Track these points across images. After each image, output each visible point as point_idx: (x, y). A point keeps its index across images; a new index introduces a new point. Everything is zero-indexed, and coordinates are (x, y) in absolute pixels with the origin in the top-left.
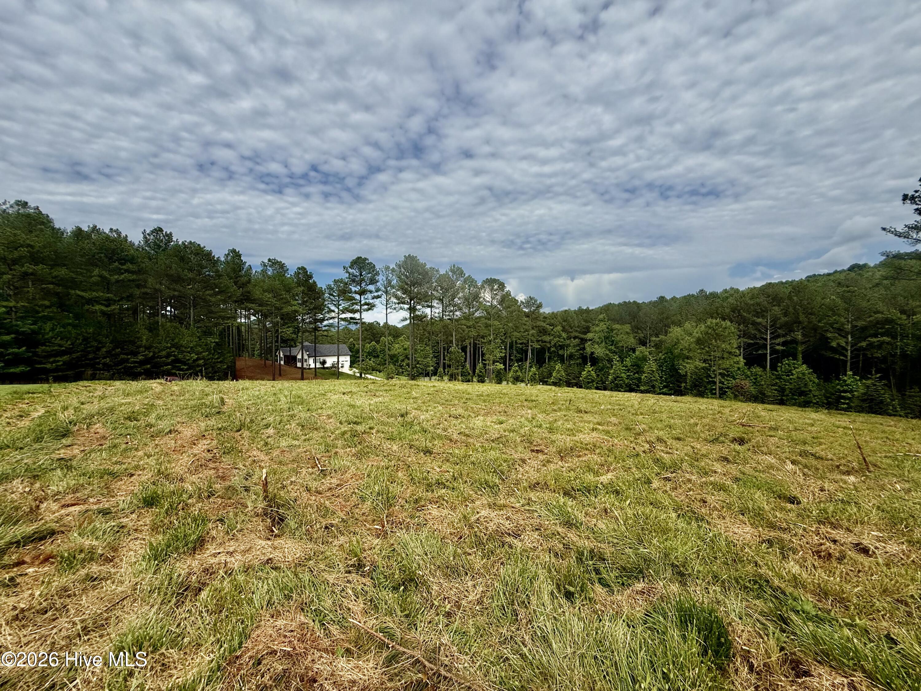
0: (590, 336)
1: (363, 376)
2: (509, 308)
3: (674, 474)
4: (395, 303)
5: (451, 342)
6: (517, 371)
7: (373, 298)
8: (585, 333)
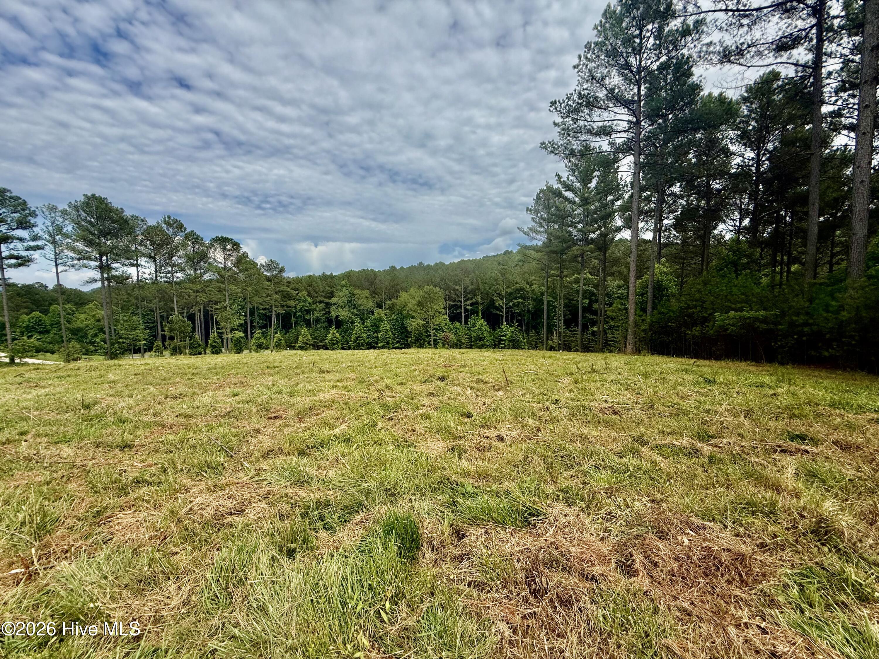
0: (334, 300)
1: (17, 360)
2: (247, 270)
3: (395, 414)
4: (73, 259)
5: (172, 309)
6: (260, 338)
7: (28, 249)
8: (330, 298)
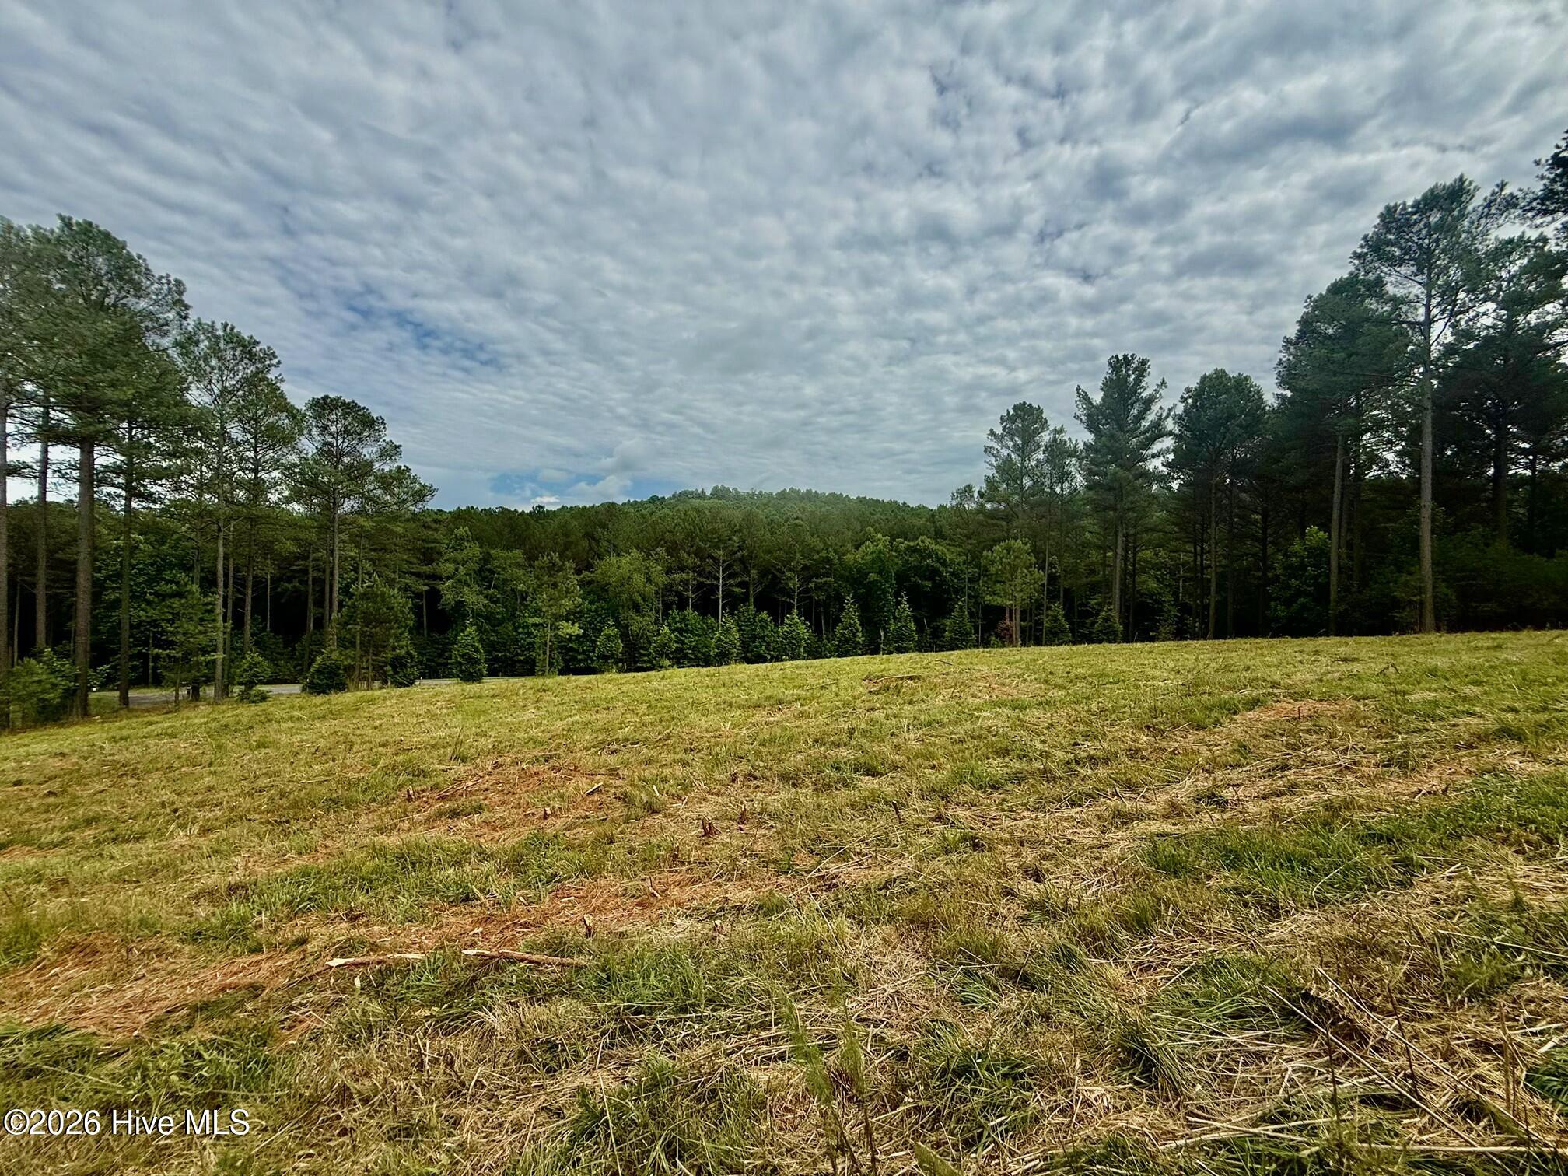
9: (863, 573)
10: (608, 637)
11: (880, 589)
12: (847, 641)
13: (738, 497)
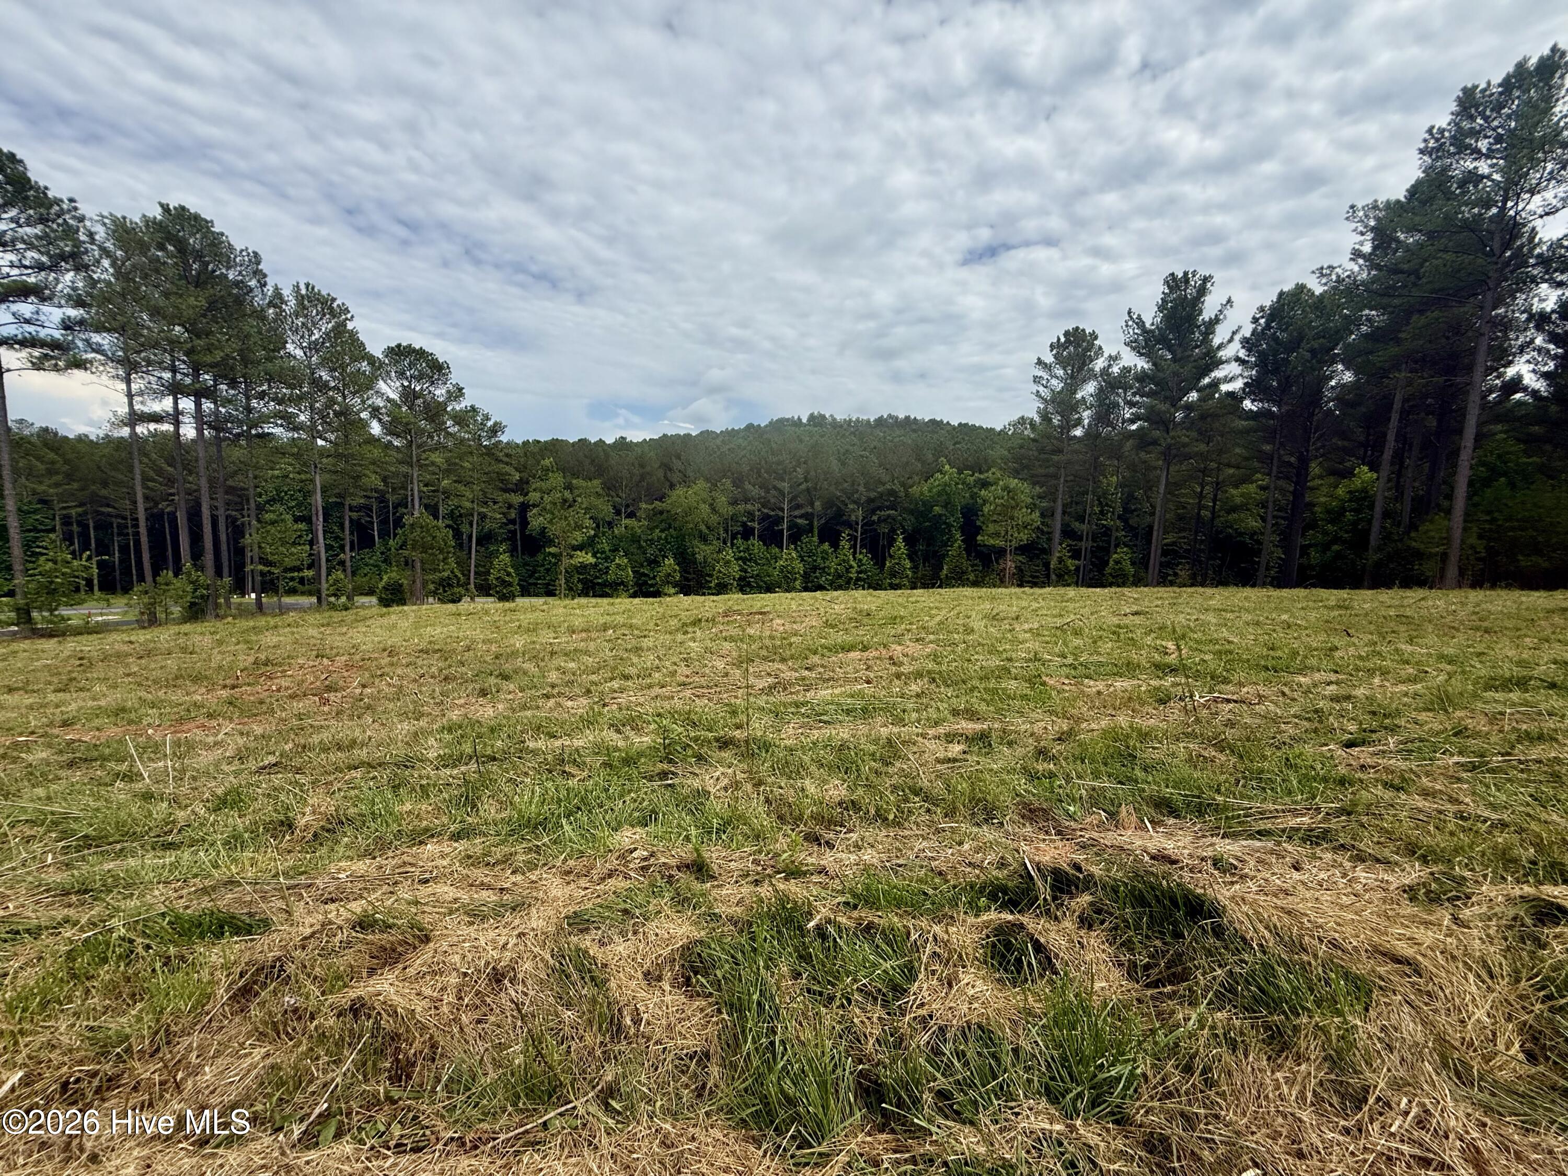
9: (928, 506)
10: (618, 566)
11: (945, 523)
12: (840, 577)
13: (835, 424)
